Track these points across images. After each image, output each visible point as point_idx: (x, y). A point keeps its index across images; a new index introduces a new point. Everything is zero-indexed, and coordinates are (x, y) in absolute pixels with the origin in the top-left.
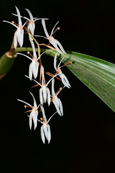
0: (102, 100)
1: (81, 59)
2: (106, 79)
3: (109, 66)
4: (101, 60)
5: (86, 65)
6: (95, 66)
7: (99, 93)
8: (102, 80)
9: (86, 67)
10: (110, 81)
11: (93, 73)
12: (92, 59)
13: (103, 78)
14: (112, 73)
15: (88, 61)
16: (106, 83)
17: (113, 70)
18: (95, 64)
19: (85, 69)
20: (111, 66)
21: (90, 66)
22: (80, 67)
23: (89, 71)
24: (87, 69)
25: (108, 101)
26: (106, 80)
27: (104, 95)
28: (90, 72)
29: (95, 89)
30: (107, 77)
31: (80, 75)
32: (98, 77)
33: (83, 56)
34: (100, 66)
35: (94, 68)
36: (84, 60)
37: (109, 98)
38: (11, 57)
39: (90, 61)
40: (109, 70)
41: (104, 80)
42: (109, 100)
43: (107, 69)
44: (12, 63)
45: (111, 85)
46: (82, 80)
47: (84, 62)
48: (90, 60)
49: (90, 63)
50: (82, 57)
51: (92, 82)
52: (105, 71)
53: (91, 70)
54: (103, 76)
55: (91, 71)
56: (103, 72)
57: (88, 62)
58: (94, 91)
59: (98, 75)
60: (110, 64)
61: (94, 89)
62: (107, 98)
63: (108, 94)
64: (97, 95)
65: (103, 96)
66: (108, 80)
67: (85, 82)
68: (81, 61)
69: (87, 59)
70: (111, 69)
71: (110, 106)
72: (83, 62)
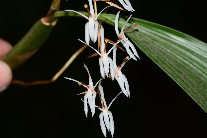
0: (178, 83)
1: (146, 29)
2: (180, 56)
3: (185, 39)
4: (174, 31)
5: (154, 37)
6: (165, 39)
7: (172, 74)
8: (176, 57)
9: (154, 40)
10: (186, 60)
11: (163, 47)
12: (162, 29)
13: (177, 56)
14: (188, 49)
15: (157, 31)
16: (180, 62)
17: (190, 45)
18: (166, 37)
19: (153, 43)
20: (187, 40)
21: (159, 38)
22: (146, 39)
23: (158, 44)
24: (155, 42)
25: (185, 85)
26: (181, 58)
27: (179, 77)
28: (160, 47)
29: (168, 68)
30: (182, 54)
31: (146, 49)
32: (170, 53)
33: (150, 25)
34: (172, 38)
35: (164, 41)
36: (151, 31)
37: (186, 81)
38: (47, 24)
39: (159, 32)
40: (185, 45)
41: (178, 59)
42: (187, 84)
43: (182, 43)
44: (48, 34)
45: (188, 65)
46: (149, 56)
47: (151, 33)
48: (159, 30)
49: (159, 34)
50: (148, 26)
51: (162, 59)
52: (179, 45)
53: (161, 43)
54: (177, 52)
55: (160, 45)
56: (177, 47)
57: (156, 33)
58: (166, 71)
59: (170, 50)
60: (186, 37)
61: (166, 68)
62: (183, 81)
63: (184, 76)
64: (171, 77)
65: (178, 79)
66: (184, 59)
67: (154, 59)
68: (147, 31)
69: (156, 29)
70: (188, 44)
71: (188, 92)
72: (149, 32)
